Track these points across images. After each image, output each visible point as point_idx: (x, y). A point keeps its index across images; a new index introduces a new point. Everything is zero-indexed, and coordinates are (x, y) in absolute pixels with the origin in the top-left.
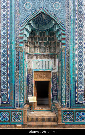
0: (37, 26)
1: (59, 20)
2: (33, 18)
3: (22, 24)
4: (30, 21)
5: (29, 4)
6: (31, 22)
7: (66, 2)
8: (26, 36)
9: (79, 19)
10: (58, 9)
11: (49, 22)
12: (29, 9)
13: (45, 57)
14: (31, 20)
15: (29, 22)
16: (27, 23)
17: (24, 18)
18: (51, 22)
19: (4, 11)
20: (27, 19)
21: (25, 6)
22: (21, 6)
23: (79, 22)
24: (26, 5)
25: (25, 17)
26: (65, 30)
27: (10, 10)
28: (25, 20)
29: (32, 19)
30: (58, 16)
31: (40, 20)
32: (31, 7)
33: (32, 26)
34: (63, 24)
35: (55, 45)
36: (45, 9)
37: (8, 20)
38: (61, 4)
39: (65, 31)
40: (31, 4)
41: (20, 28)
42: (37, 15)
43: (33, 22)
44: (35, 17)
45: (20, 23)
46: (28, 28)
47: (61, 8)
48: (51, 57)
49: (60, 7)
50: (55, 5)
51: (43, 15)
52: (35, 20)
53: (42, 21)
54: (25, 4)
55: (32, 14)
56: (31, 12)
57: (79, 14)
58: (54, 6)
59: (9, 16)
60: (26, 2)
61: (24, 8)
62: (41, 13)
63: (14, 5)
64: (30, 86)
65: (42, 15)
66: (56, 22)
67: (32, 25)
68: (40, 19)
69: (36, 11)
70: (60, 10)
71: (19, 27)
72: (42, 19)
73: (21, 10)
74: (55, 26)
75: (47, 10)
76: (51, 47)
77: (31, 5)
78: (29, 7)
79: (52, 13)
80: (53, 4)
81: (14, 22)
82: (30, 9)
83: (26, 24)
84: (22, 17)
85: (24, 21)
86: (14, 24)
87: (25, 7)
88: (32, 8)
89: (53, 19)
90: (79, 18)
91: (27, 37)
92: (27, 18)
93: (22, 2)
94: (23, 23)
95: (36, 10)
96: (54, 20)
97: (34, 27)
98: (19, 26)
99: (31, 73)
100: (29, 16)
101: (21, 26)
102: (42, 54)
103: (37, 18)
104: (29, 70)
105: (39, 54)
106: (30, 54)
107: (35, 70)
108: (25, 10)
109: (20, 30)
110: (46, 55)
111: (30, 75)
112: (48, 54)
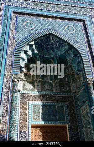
1: (75, 44)
3: (19, 44)
5: (31, 24)
7: (82, 27)
8: (23, 60)
11: (60, 46)
12: (31, 28)
13: (52, 98)
14: (33, 41)
17: (23, 37)
18: (63, 46)
22: (19, 24)
24: (27, 23)
25: (25, 36)
27: (1, 27)
28: (25, 39)
30: (74, 40)
31: (45, 44)
35: (68, 80)
36: (54, 30)
38: (75, 28)
40: (33, 23)
41: (16, 49)
44: (40, 37)
46: (28, 50)
48: (64, 99)
49: (75, 31)
50: (68, 28)
51: (51, 37)
52: (38, 42)
53: (49, 45)
54: (25, 23)
55: (36, 34)
56: (33, 32)
58: (66, 28)
60: (26, 21)
61: (23, 26)
65: (49, 37)
68: (46, 42)
69: (41, 31)
71: (14, 47)
72: (49, 42)
73: (19, 28)
74: (69, 51)
76: (61, 82)
82: (33, 28)
84: (21, 36)
87: (25, 25)
88: (35, 27)
89: (68, 42)
91: (25, 62)
92: (28, 37)
93: (21, 20)
94: (21, 42)
96: (69, 44)
99: (26, 130)
100: (31, 35)
101: (18, 46)
102: (46, 93)
103: (41, 40)
104: (21, 122)
105: (41, 93)
106: (25, 93)
107: (34, 123)
108: (25, 28)
109: (16, 51)
110: (54, 96)
111: (24, 134)
112: (58, 94)
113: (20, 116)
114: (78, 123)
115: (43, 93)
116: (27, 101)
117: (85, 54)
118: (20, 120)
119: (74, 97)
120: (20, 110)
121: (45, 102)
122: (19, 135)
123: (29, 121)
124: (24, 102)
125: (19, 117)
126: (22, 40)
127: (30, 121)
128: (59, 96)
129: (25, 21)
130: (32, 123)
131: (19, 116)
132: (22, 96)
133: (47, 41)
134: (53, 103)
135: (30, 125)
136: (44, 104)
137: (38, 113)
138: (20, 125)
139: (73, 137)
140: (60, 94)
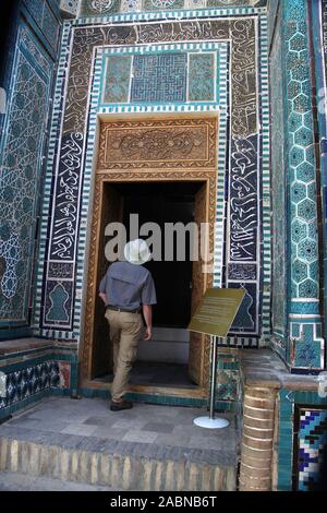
13: (177, 31)
48: (218, 29)
64: (63, 215)
99: (82, 129)
102: (158, 17)
104: (71, 110)
105: (140, 18)
106: (87, 22)
107: (107, 109)
110: (183, 24)
111: (74, 143)
112: (200, 15)
113: (68, 91)
114: (260, 104)
115: (146, 15)
116: (92, 46)
118: (67, 104)
119: (256, 23)
120: (71, 74)
121: (150, 44)
122: (62, 146)
123: (93, 105)
124: (85, 50)
125: (64, 97)
127: (96, 105)
128: (201, 23)
130: (101, 109)
131: (65, 93)
132: (77, 33)
134: (176, 47)
135: (95, 116)
136: (147, 49)
137: (125, 79)
138: (65, 118)
139: (234, 149)
140: (206, 15)
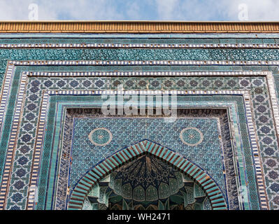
0: (126, 189)
1: (199, 173)
2: (117, 168)
3: (79, 185)
4: (104, 176)
5: (105, 133)
6: (108, 180)
7: (219, 127)
9: (266, 170)
10: (196, 144)
11: (169, 177)
12: (104, 145)
14: (107, 174)
15: (101, 178)
16: (95, 180)
17: (87, 167)
18: (175, 177)
19: (25, 149)
20: (95, 169)
21: (90, 136)
22: (79, 137)
23: (269, 179)
24: (96, 133)
25: (90, 165)
26: (223, 201)
27: (43, 147)
28: (90, 172)
29: (114, 169)
30: (198, 162)
31: (138, 174)
32: (110, 139)
33: (109, 189)
34: (214, 183)
36: (153, 144)
37: (33, 175)
38: (204, 133)
39: (225, 203)
40: (109, 132)
41: (72, 196)
42: (130, 160)
43: (115, 178)
44: (123, 164)
45: (72, 180)
46: (98, 196)
47: (204, 140)
49: (201, 140)
50: (186, 134)
51: (148, 159)
52: (120, 173)
53: (145, 175)
54: (92, 132)
55: (113, 157)
56: (108, 153)
57: (266, 157)
58: (181, 136)
59: (38, 162)
60: (95, 128)
61: (87, 141)
62: (140, 155)
63: (57, 135)
65: (143, 160)
66: (192, 178)
67: (112, 186)
68: (139, 171)
69: (125, 150)
70: (202, 146)
71: (68, 193)
72: (146, 170)
73: (78, 146)
74: (188, 188)
75: (161, 147)
77: (110, 134)
78: (105, 140)
79: (177, 154)
80: (179, 132)
81: (52, 178)
82: (107, 143)
83: (90, 185)
84: (81, 166)
85: (87, 175)
86: (51, 185)
87: (91, 139)
88: (114, 141)
89: (182, 171)
90: (267, 167)
92: (98, 166)
93: (84, 128)
94: (81, 181)
95: (126, 147)
96: (186, 173)
97: (118, 193)
98: (68, 189)
100: (104, 162)
101: (76, 189)
103: (128, 168)
108: (91, 146)
109: (71, 200)
117: (221, 197)
126: (84, 176)
129: (93, 128)
133: (140, 169)
